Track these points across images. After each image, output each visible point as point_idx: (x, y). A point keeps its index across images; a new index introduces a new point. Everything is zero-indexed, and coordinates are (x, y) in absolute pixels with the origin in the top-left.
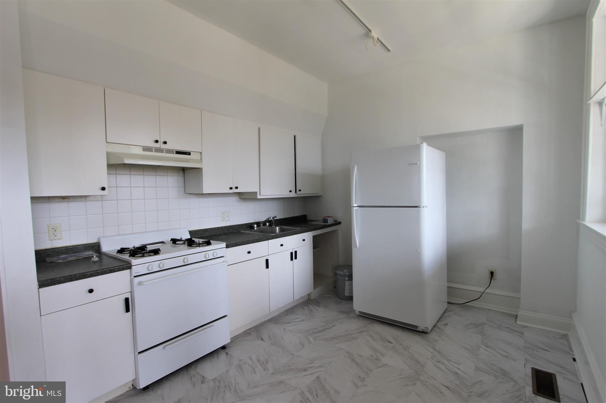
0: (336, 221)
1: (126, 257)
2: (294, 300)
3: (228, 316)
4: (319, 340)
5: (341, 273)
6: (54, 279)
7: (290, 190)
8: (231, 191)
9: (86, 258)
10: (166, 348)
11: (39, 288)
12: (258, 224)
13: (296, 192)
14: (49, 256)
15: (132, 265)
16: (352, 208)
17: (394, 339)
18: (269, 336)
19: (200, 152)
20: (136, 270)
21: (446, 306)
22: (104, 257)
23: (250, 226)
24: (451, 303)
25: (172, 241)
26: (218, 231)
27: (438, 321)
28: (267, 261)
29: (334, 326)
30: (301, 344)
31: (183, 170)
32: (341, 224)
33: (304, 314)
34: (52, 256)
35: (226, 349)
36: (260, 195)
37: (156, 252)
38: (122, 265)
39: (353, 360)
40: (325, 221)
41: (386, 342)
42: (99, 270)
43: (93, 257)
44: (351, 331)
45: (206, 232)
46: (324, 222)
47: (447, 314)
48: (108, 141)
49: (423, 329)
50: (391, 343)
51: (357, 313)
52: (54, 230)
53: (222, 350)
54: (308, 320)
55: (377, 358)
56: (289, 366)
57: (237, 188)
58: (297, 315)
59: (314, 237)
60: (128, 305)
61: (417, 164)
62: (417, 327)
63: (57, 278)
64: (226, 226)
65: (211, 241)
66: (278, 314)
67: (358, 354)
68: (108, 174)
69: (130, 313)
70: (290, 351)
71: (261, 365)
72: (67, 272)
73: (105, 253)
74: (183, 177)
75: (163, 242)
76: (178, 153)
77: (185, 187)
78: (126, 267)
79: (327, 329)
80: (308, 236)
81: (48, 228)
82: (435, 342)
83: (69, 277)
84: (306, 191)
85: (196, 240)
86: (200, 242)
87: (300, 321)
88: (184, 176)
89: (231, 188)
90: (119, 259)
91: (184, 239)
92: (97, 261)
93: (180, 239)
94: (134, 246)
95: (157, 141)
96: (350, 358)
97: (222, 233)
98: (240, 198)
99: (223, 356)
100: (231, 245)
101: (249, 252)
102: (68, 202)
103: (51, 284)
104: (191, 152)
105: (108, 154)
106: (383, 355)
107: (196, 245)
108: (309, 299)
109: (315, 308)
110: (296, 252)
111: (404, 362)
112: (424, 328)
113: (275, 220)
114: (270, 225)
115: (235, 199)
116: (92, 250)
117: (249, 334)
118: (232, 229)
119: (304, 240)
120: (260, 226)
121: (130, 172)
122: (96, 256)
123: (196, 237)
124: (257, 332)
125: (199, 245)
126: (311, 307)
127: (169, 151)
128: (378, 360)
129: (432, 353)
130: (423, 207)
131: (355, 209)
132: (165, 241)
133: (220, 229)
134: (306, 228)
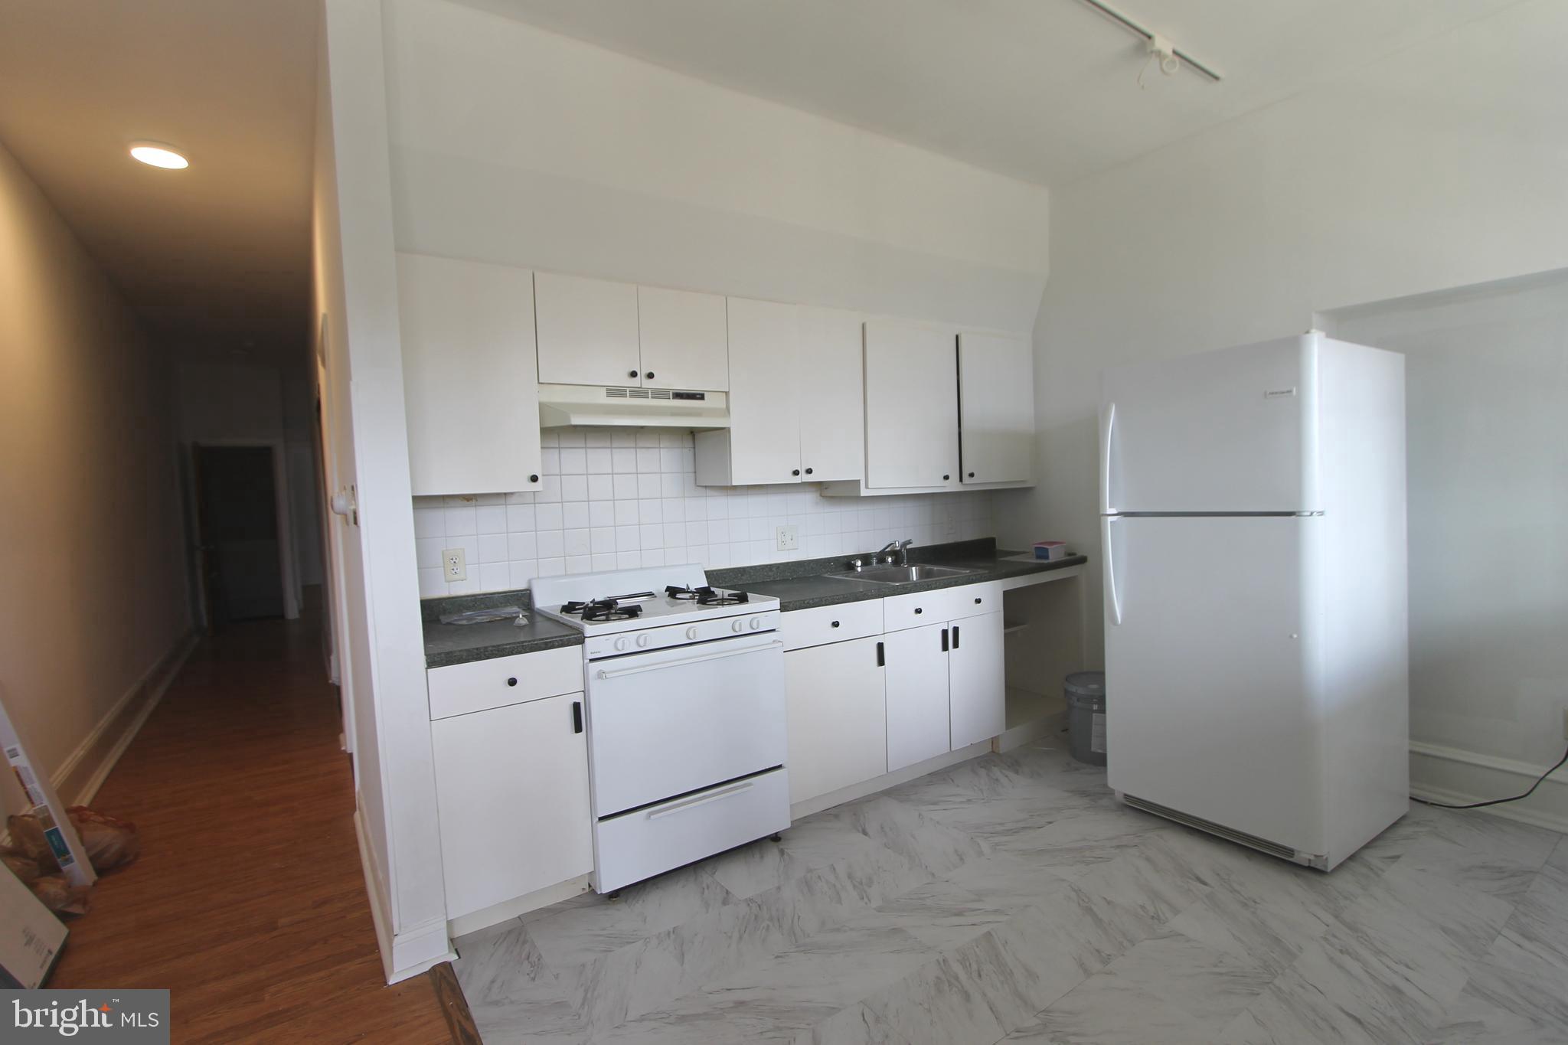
0: (1074, 554)
1: (575, 619)
2: (953, 750)
3: (784, 768)
4: (1005, 851)
5: (1081, 691)
6: (451, 652)
7: (946, 474)
8: (797, 480)
9: (506, 618)
10: (652, 817)
11: (427, 668)
12: (866, 558)
13: (961, 480)
14: (445, 612)
15: (586, 635)
16: (1102, 518)
17: (1218, 875)
18: (882, 828)
19: (726, 392)
20: (593, 647)
21: (1403, 807)
22: (539, 619)
23: (846, 564)
24: (1425, 803)
25: (668, 593)
26: (770, 573)
27: (1367, 846)
28: (880, 647)
29: (1050, 823)
30: (958, 855)
31: (693, 433)
32: (1087, 564)
33: (975, 788)
34: (450, 613)
35: (780, 843)
36: (867, 487)
37: (633, 612)
38: (567, 636)
39: (1089, 910)
40: (1042, 553)
41: (1190, 881)
42: (525, 642)
43: (519, 616)
44: (1096, 841)
45: (742, 575)
46: (1038, 557)
47: (1405, 830)
48: (540, 381)
49: (1310, 860)
50: (1205, 884)
51: (1119, 798)
52: (452, 562)
53: (772, 843)
54: (983, 801)
55: (1155, 916)
56: (920, 899)
57: (809, 471)
58: (958, 786)
59: (1007, 595)
60: (578, 718)
61: (1290, 392)
62: (1291, 852)
63: (455, 651)
64: (788, 563)
65: (748, 594)
66: (910, 779)
67: (1105, 899)
68: (542, 448)
69: (582, 735)
70: (926, 867)
71: (854, 886)
72: (474, 643)
73: (542, 611)
74: (692, 450)
75: (650, 594)
76: (679, 395)
77: (695, 472)
78: (574, 640)
79: (1029, 828)
80: (990, 592)
81: (443, 558)
82: (1346, 898)
83: (475, 651)
84: (988, 475)
85: (718, 591)
86: (726, 596)
87: (961, 802)
88: (694, 448)
89: (796, 473)
90: (563, 624)
91: (692, 588)
92: (525, 626)
93: (685, 587)
94: (594, 600)
95: (634, 374)
96: (1079, 904)
97: (778, 579)
98: (821, 495)
99: (772, 856)
100: (791, 605)
101: (836, 624)
102: (476, 506)
103: (447, 661)
104: (706, 393)
105: (542, 407)
106: (1176, 911)
107: (715, 603)
108: (993, 752)
109: (1007, 776)
110: (956, 630)
111: (1234, 935)
112: (1312, 858)
113: (909, 551)
114: (896, 562)
115: (809, 498)
116: (517, 605)
117: (836, 816)
118: (802, 569)
119: (978, 601)
120: (871, 564)
121: (586, 443)
122: (523, 616)
123: (721, 585)
124: (855, 814)
125: (722, 602)
126: (996, 772)
127: (659, 394)
128: (1159, 919)
129: (1328, 926)
130: (1309, 514)
131: (1111, 522)
132: (654, 592)
133: (774, 569)
134: (987, 572)
